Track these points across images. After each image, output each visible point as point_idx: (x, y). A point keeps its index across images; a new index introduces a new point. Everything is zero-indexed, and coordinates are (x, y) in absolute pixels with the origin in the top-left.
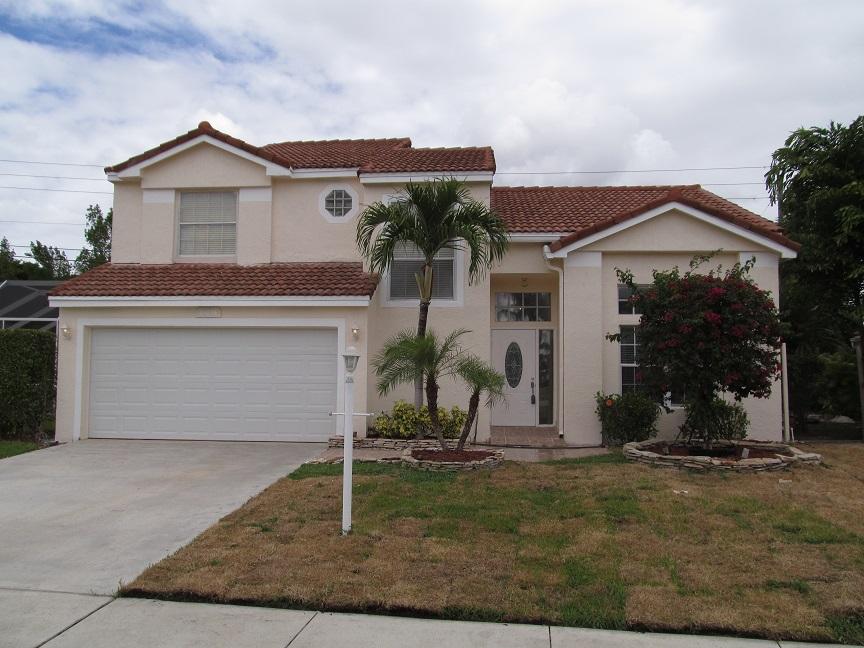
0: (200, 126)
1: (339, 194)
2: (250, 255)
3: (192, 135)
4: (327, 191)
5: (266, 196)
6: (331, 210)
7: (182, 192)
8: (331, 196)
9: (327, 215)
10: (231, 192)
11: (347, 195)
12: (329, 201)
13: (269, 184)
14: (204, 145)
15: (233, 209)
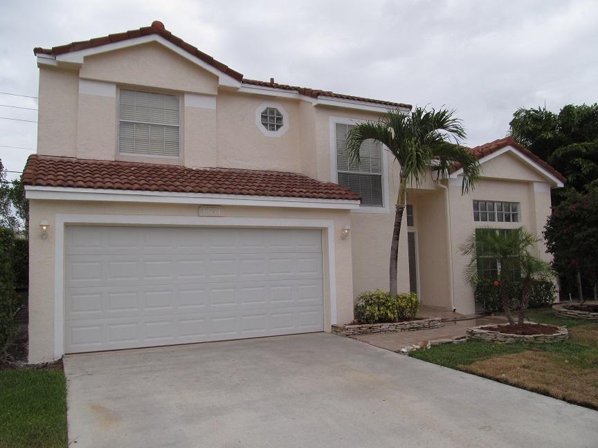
0: (152, 25)
1: (272, 111)
2: (196, 158)
3: (143, 32)
4: (262, 107)
5: (210, 104)
6: (265, 125)
7: (123, 88)
8: (265, 112)
9: (263, 128)
10: (175, 95)
11: (279, 114)
12: (264, 117)
13: (216, 93)
14: (155, 45)
15: (177, 113)
